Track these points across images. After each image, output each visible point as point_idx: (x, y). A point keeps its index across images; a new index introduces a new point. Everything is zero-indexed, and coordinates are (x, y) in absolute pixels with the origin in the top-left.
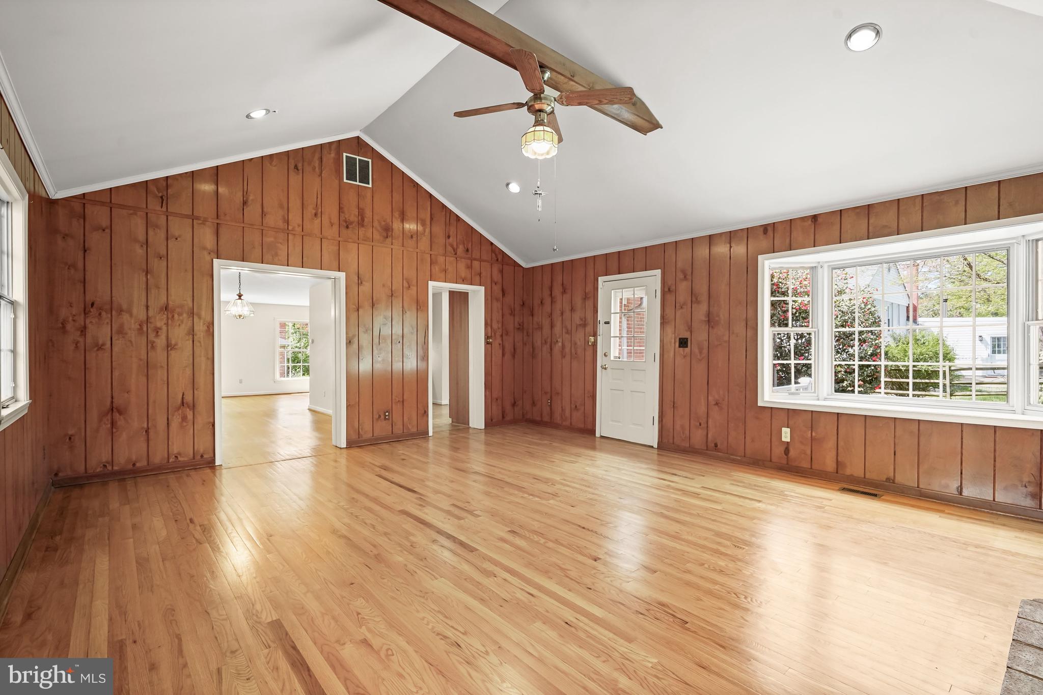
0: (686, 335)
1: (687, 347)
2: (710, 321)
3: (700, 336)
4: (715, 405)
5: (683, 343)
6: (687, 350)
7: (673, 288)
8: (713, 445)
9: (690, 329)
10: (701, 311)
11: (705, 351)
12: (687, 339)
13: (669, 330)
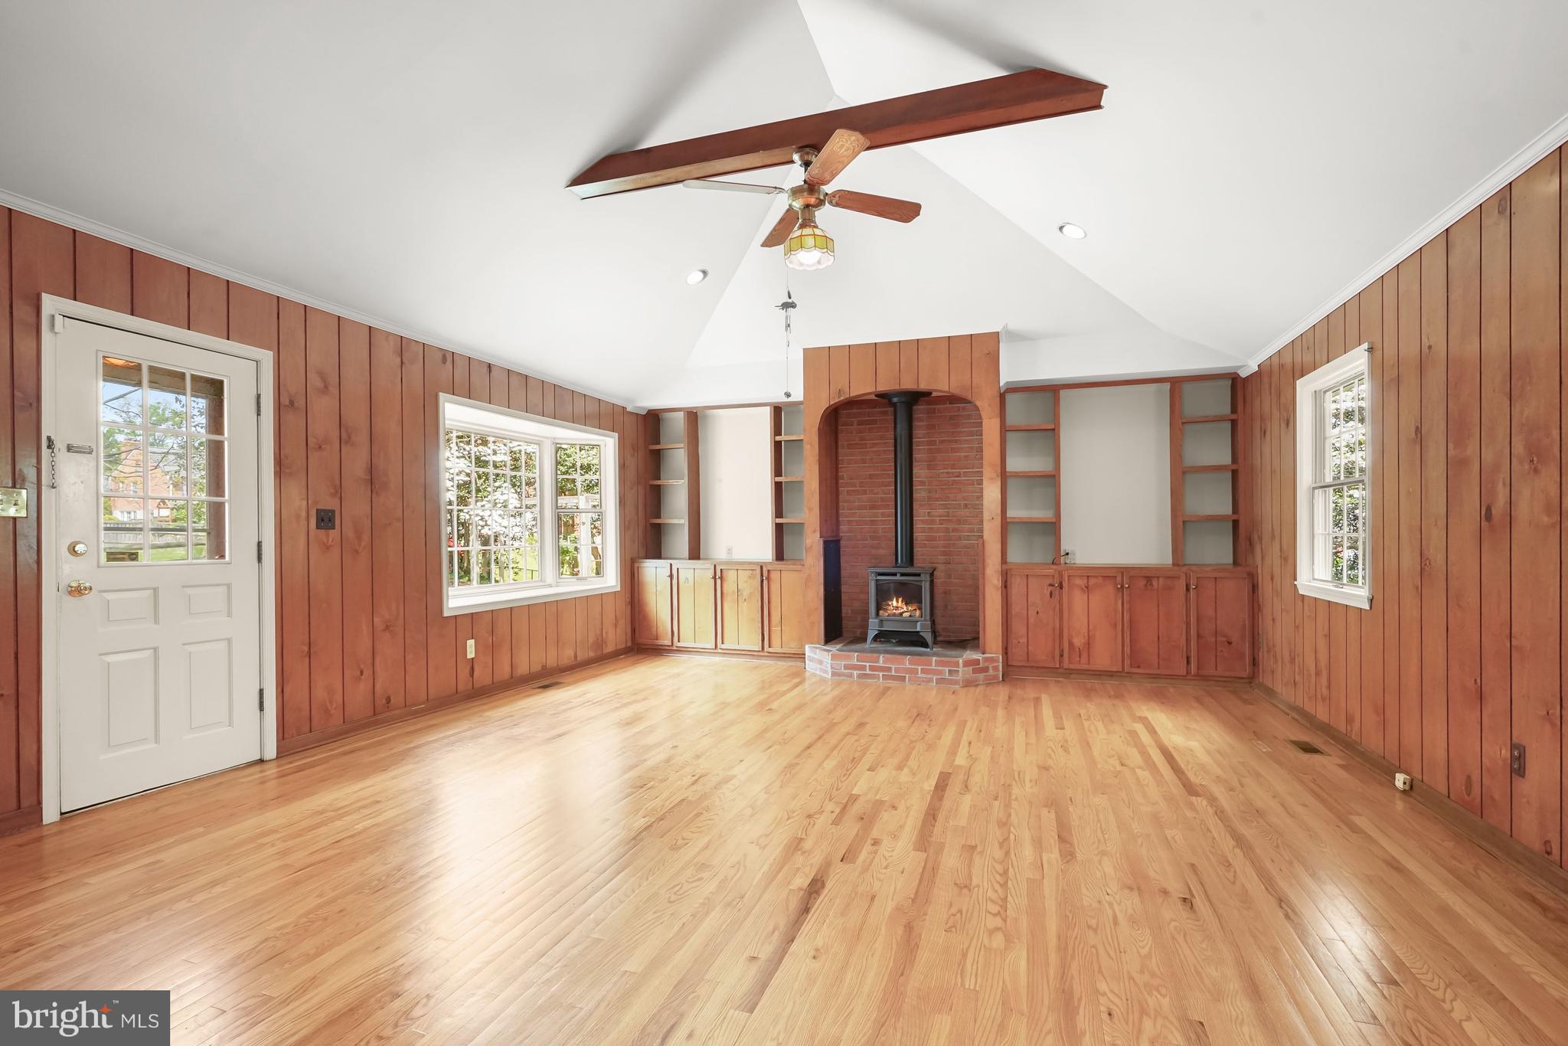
0: (330, 504)
1: (333, 528)
2: (373, 480)
3: (355, 508)
4: (385, 630)
5: (325, 519)
6: (334, 534)
7: (300, 402)
8: (384, 701)
9: (338, 492)
10: (356, 463)
11: (366, 537)
12: (333, 512)
13: (295, 491)
